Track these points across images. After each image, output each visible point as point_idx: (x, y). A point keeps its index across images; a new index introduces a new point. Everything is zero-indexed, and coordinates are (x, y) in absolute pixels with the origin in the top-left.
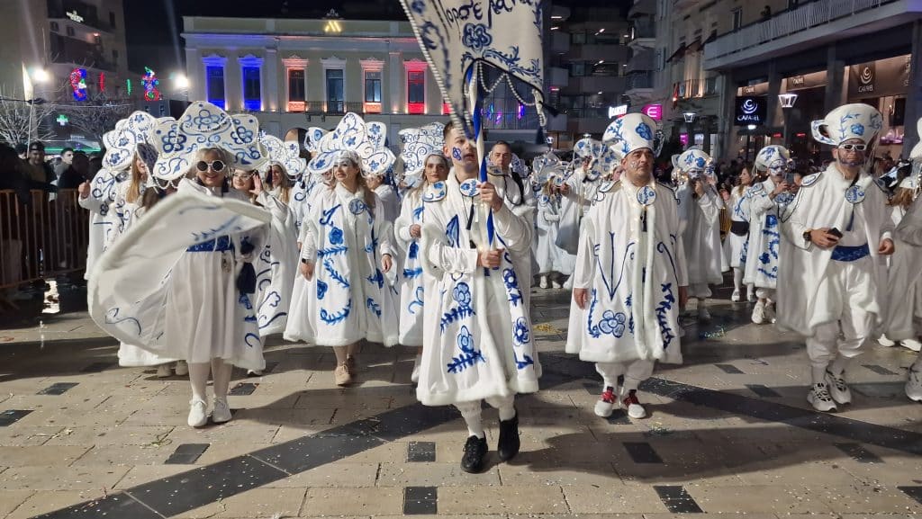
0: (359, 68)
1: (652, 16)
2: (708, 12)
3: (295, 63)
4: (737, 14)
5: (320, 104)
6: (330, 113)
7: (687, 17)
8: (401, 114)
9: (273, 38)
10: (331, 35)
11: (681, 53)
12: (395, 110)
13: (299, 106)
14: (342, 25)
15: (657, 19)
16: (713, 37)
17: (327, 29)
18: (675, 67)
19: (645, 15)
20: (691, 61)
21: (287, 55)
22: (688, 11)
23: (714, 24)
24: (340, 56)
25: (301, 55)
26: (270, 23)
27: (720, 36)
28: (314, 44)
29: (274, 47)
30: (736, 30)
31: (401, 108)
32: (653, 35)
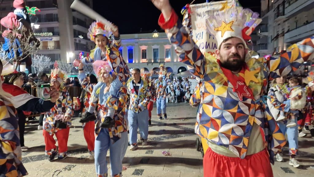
0: (164, 48)
1: (267, 25)
2: (286, 23)
3: (144, 48)
4: (296, 23)
5: (151, 60)
6: (154, 62)
7: (279, 24)
8: (177, 62)
9: (137, 40)
10: (155, 38)
11: (277, 37)
12: (175, 61)
13: (144, 60)
14: (158, 34)
15: (268, 25)
16: (288, 31)
17: (153, 36)
18: (275, 42)
19: (264, 24)
20: (281, 39)
21: (141, 45)
22: (279, 22)
23: (289, 27)
24: (158, 44)
25: (146, 45)
26: (136, 35)
27: (291, 31)
28: (150, 41)
29: (137, 43)
30: (296, 28)
31: (177, 60)
32: (267, 31)
